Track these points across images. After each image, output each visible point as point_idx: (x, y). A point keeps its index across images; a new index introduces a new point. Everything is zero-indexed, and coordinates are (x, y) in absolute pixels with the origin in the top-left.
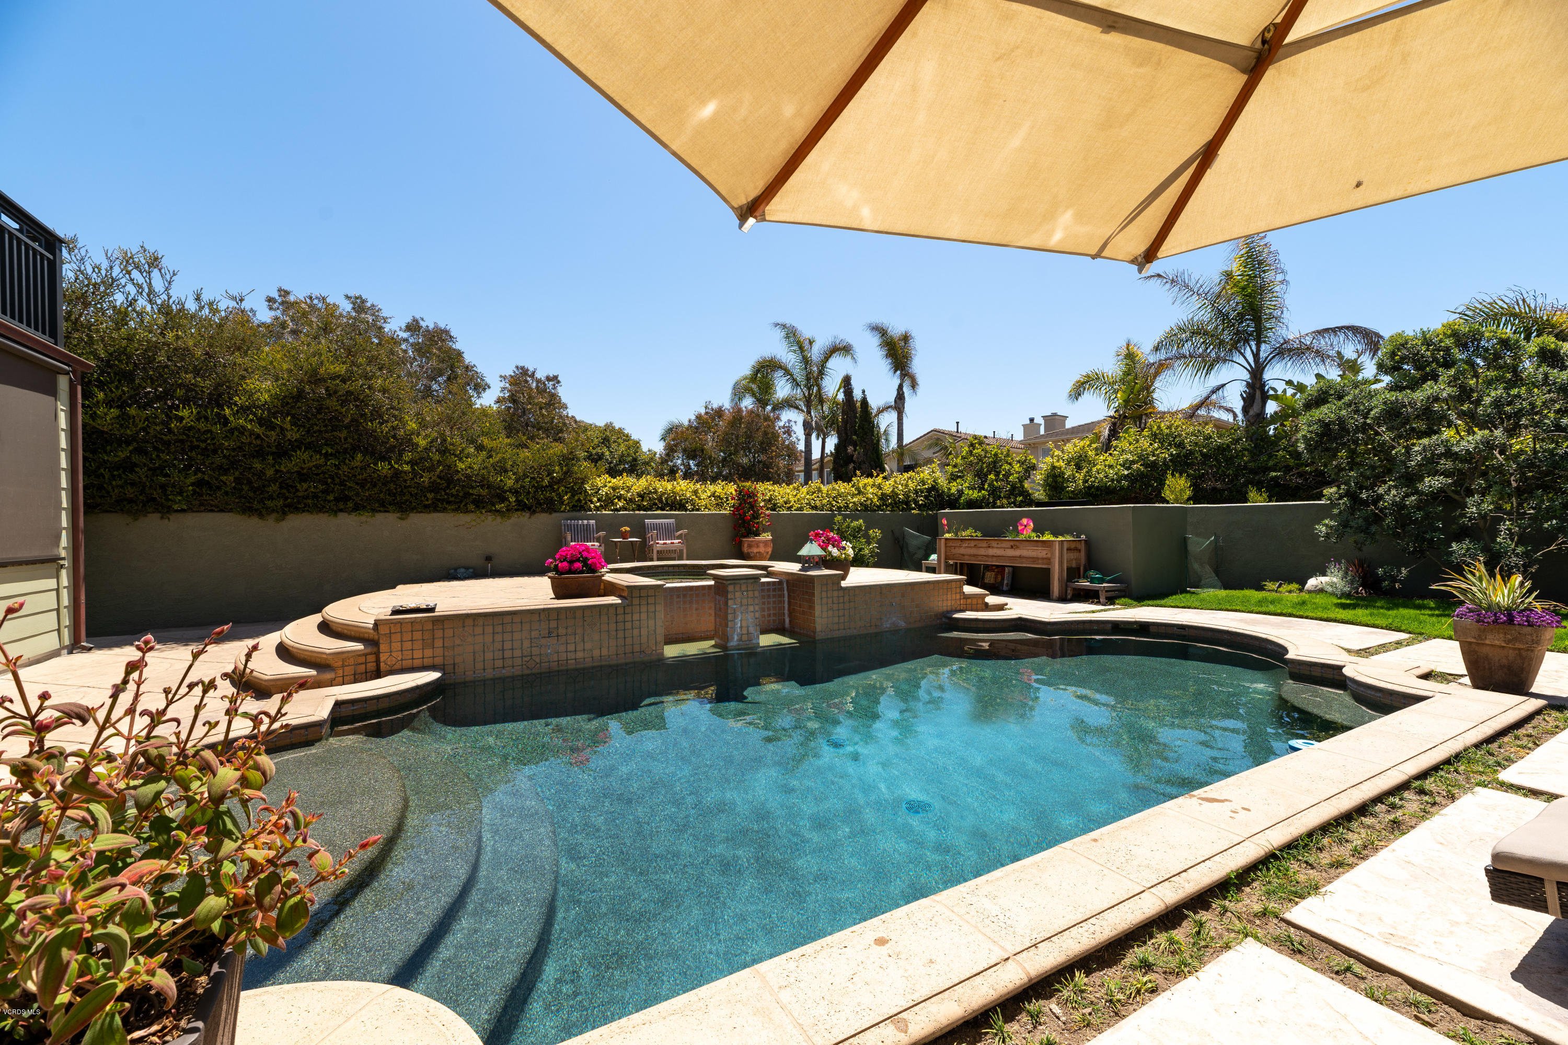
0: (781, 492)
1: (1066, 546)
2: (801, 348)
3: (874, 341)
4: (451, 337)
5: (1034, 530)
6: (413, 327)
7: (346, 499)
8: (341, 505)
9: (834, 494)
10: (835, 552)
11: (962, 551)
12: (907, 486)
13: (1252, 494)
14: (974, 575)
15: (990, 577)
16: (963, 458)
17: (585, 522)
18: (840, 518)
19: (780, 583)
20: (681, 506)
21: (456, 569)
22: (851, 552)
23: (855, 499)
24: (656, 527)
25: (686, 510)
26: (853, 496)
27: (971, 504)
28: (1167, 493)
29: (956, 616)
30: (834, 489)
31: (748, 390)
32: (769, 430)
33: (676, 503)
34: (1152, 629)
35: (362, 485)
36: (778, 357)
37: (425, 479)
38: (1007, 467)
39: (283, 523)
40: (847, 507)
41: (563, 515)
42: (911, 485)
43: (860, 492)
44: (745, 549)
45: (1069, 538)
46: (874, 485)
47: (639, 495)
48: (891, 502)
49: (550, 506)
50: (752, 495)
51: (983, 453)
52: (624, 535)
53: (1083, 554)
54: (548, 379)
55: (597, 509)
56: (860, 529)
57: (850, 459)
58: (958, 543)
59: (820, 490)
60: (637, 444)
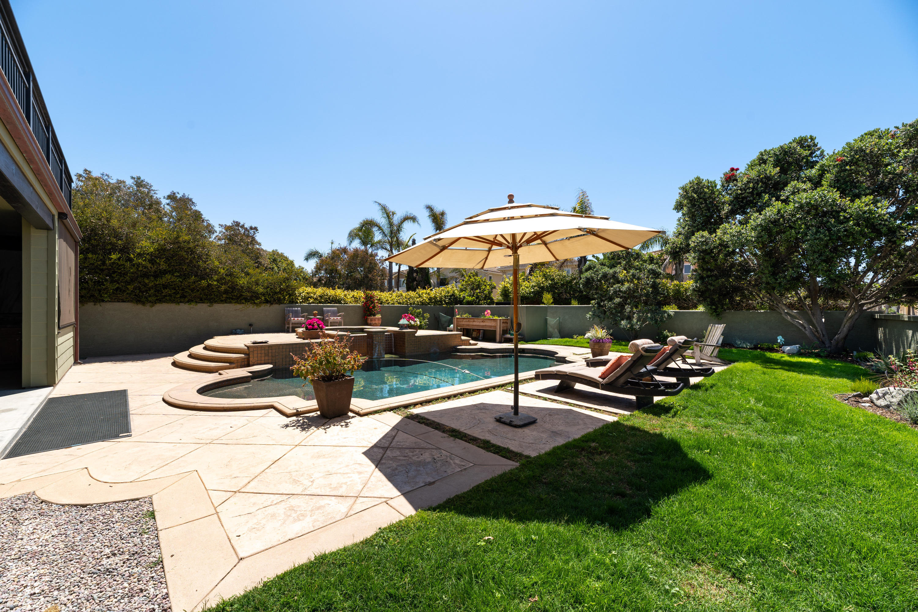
0: (385, 296)
1: (502, 321)
2: (388, 216)
3: (427, 213)
4: (193, 203)
5: (491, 315)
6: (172, 197)
7: (185, 297)
8: (182, 300)
9: (408, 297)
10: (413, 323)
11: (463, 323)
12: (441, 294)
13: (573, 301)
14: (467, 332)
15: (474, 334)
16: (466, 282)
17: (296, 309)
18: (411, 308)
19: (391, 335)
20: (339, 302)
21: (236, 330)
22: (418, 323)
23: (418, 300)
24: (328, 311)
25: (341, 303)
26: (417, 298)
27: (469, 303)
28: (544, 300)
29: (459, 347)
30: (408, 295)
31: (357, 235)
32: (373, 262)
33: (336, 300)
34: (526, 351)
35: (192, 290)
36: (375, 219)
37: (223, 288)
38: (484, 287)
39: (153, 308)
40: (414, 303)
41: (286, 305)
42: (443, 294)
43: (420, 296)
44: (369, 322)
45: (504, 318)
46: (426, 293)
47: (320, 296)
48: (434, 301)
49: (279, 301)
50: (372, 297)
51: (474, 280)
52: (315, 315)
53: (509, 324)
54: (251, 228)
55: (301, 303)
56: (420, 313)
57: (414, 279)
58: (462, 320)
59: (402, 295)
60: (292, 262)
